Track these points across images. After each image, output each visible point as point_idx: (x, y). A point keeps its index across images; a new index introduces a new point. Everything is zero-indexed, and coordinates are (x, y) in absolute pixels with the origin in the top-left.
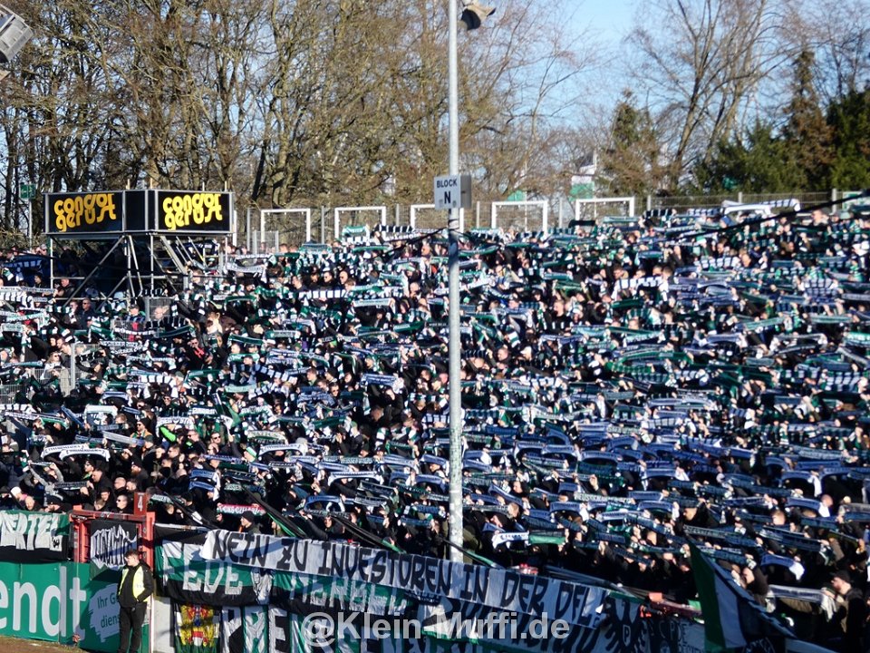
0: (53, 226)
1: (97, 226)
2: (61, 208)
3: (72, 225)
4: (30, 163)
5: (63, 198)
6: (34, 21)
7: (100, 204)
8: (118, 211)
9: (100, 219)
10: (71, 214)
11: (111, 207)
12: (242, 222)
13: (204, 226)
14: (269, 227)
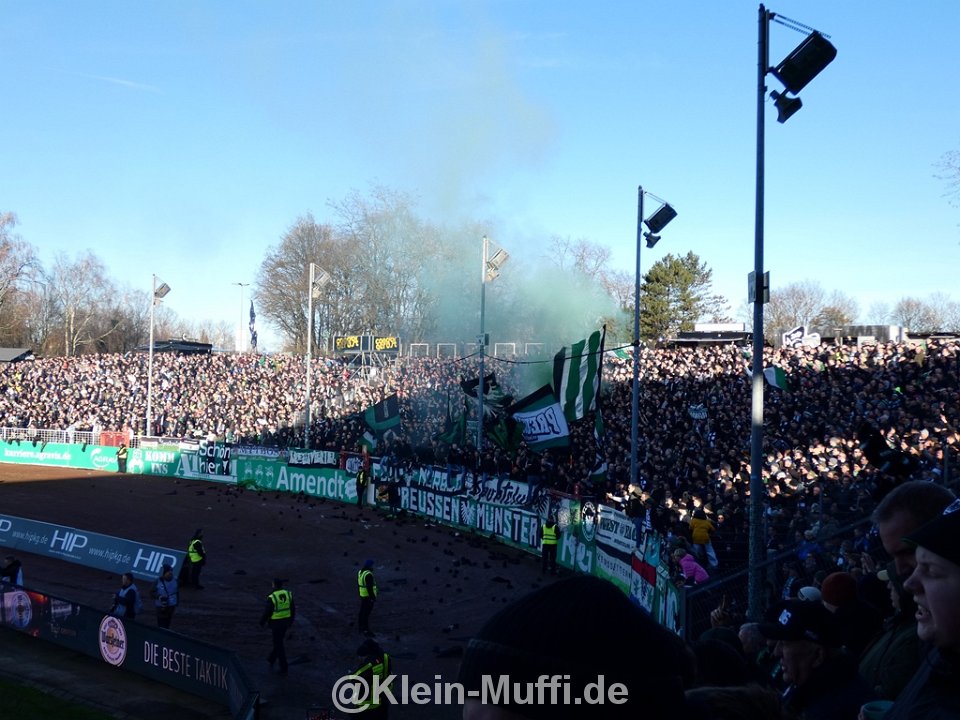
0: (335, 348)
1: (351, 349)
2: (339, 341)
3: (342, 348)
5: (340, 338)
6: (332, 274)
7: (353, 340)
8: (359, 343)
9: (353, 346)
10: (342, 344)
11: (357, 341)
12: (403, 348)
13: (390, 349)
14: (413, 350)
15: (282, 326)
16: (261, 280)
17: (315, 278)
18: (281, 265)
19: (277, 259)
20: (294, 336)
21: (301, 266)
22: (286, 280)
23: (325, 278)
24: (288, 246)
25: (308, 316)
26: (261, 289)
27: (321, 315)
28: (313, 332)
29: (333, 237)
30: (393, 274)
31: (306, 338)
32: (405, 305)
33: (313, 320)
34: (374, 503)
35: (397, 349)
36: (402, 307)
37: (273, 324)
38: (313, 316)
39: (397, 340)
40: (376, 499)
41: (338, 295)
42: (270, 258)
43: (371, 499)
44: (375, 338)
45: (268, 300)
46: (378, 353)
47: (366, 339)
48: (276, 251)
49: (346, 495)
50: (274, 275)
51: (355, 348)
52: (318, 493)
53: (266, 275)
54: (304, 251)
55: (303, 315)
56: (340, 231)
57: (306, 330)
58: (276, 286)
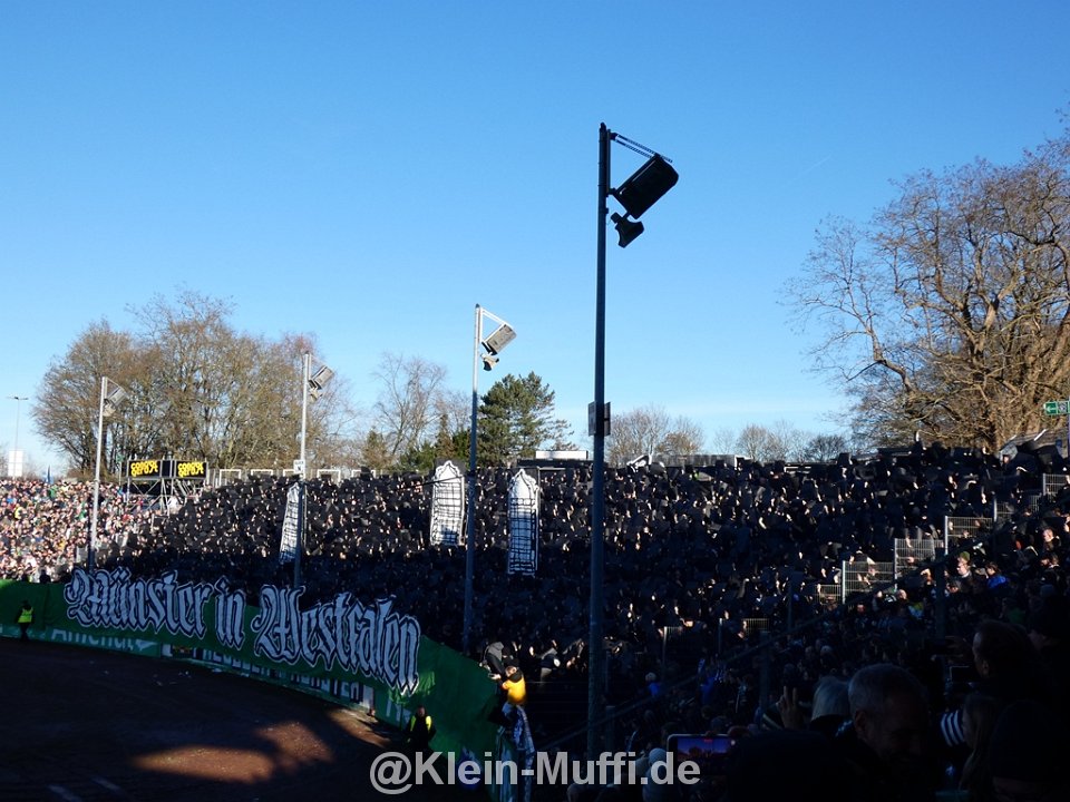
0: (130, 474)
1: (149, 475)
2: (134, 466)
3: (139, 474)
4: (122, 446)
5: (136, 462)
6: (128, 388)
7: (151, 465)
8: (158, 469)
9: (151, 471)
10: (138, 469)
11: (156, 467)
12: (211, 475)
13: (195, 476)
14: (223, 477)
15: (67, 447)
16: (42, 395)
17: (108, 393)
18: (68, 376)
19: (63, 371)
20: (81, 460)
21: (92, 379)
22: (73, 395)
23: (118, 395)
24: (75, 357)
25: (99, 436)
26: (43, 405)
27: (114, 436)
28: (103, 454)
29: (132, 347)
30: (201, 390)
31: (95, 462)
32: (214, 425)
33: (104, 441)
34: (170, 655)
35: (204, 475)
36: (211, 428)
37: (56, 446)
38: (104, 436)
39: (204, 465)
40: (172, 651)
41: (135, 412)
42: (54, 370)
43: (167, 651)
44: (178, 463)
45: (49, 417)
46: (181, 480)
47: (166, 464)
48: (63, 363)
49: (136, 647)
50: (60, 389)
51: (154, 474)
52: (103, 643)
53: (49, 389)
54: (95, 362)
55: (91, 435)
56: (140, 340)
57: (95, 452)
58: (61, 401)
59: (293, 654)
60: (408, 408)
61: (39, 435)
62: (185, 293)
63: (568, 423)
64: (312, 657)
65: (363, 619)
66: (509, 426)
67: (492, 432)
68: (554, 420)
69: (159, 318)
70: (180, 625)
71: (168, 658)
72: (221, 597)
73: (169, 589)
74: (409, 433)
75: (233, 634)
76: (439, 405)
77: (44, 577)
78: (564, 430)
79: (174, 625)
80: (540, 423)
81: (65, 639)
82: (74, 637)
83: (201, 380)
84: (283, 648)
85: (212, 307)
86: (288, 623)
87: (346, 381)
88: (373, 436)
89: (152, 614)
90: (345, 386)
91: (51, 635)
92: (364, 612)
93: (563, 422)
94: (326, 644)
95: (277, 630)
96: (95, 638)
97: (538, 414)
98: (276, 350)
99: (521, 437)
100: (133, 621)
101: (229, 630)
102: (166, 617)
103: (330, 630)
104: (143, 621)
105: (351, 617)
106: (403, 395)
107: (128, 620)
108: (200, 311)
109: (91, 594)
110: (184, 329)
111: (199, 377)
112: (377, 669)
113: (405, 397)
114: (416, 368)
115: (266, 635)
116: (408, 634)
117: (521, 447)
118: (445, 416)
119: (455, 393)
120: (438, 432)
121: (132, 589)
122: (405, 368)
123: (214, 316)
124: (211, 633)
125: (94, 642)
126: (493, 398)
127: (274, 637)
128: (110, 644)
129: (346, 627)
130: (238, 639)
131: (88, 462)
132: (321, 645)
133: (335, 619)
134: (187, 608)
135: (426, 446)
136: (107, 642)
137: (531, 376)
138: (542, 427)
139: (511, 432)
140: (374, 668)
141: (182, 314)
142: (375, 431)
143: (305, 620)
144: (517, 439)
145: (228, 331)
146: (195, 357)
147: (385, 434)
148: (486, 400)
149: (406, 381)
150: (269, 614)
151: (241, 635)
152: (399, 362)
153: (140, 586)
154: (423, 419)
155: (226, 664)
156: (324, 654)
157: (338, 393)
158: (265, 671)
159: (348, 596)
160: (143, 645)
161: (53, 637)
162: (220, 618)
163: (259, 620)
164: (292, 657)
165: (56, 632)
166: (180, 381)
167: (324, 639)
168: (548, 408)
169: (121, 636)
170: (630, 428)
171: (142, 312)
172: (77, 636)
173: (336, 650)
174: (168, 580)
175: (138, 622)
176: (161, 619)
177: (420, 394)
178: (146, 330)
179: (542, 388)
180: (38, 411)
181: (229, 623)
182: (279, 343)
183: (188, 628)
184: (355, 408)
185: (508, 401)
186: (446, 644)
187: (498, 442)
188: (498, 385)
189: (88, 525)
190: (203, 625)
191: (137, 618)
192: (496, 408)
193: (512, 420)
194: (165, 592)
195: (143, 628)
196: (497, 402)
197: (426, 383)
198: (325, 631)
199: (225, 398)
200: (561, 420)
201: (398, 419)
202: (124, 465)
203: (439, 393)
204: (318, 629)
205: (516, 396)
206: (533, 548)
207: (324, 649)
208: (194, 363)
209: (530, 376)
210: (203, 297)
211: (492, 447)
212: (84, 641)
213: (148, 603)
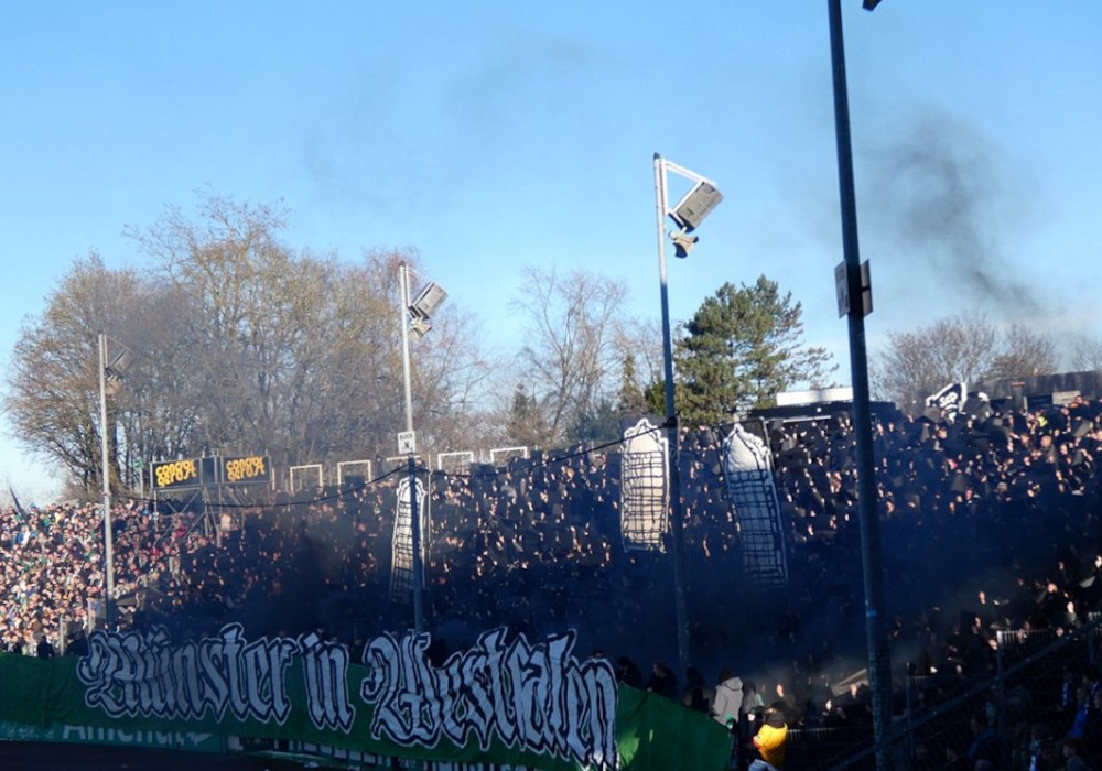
0: (156, 484)
1: (183, 482)
2: (160, 471)
3: (168, 482)
4: (141, 447)
5: (162, 465)
7: (186, 468)
8: (197, 472)
9: (186, 477)
10: (167, 475)
11: (193, 469)
12: (278, 476)
13: (253, 478)
14: (296, 477)
15: (59, 455)
16: (14, 376)
17: (110, 358)
18: (49, 345)
19: (42, 337)
20: (82, 471)
21: (86, 346)
22: (60, 373)
24: (56, 316)
25: (103, 431)
26: (17, 393)
27: (128, 431)
28: (113, 459)
29: (139, 291)
30: (251, 348)
31: (101, 471)
32: (275, 399)
33: (113, 442)
34: (241, 748)
35: (267, 476)
36: (271, 404)
37: (42, 454)
38: (112, 432)
39: (265, 461)
40: (242, 742)
41: (155, 391)
42: (28, 336)
43: (235, 744)
44: (226, 460)
45: (29, 411)
46: (232, 486)
47: (208, 463)
48: (39, 324)
49: (188, 741)
50: (39, 366)
51: (190, 480)
52: (139, 739)
53: (23, 365)
54: (88, 320)
55: (93, 432)
56: (150, 280)
57: (100, 458)
58: (44, 385)
59: (430, 732)
60: (570, 352)
61: (16, 440)
62: (212, 200)
63: (828, 352)
64: (458, 732)
65: (529, 665)
66: (733, 365)
67: (706, 377)
68: (805, 348)
69: (176, 243)
70: (250, 705)
71: (237, 753)
72: (311, 656)
73: (232, 649)
74: (577, 390)
75: (336, 709)
76: (620, 342)
77: (44, 648)
78: (823, 365)
79: (241, 707)
80: (783, 356)
81: (83, 737)
82: (96, 734)
83: (249, 332)
84: (416, 724)
85: (254, 219)
86: (420, 687)
87: (471, 316)
88: (521, 402)
89: (209, 693)
90: (470, 325)
91: (61, 734)
92: (530, 654)
93: (820, 351)
94: (479, 709)
95: (405, 698)
96: (126, 733)
97: (779, 343)
98: (357, 278)
99: (754, 382)
100: (184, 706)
101: (329, 704)
102: (229, 696)
103: (484, 686)
104: (198, 705)
105: (513, 663)
106: (562, 332)
107: (176, 705)
108: (236, 226)
109: (119, 667)
110: (216, 255)
111: (244, 327)
112: (556, 741)
113: (566, 335)
114: (577, 287)
115: (388, 706)
116: (598, 685)
117: (755, 398)
118: (630, 360)
119: (642, 322)
120: (621, 386)
121: (178, 656)
122: (562, 290)
123: (257, 231)
124: (300, 714)
125: (126, 738)
126: (703, 324)
127: (401, 708)
128: (150, 740)
129: (506, 680)
130: (345, 716)
131: (92, 473)
132: (472, 714)
133: (488, 669)
134: (258, 678)
135: (605, 409)
136: (145, 737)
137: (761, 283)
138: (787, 363)
139: (738, 374)
140: (550, 738)
141: (210, 232)
142: (522, 392)
143: (444, 680)
144: (747, 385)
145: (282, 252)
146: (237, 298)
147: (540, 398)
148: (693, 327)
149: (564, 310)
150: (387, 676)
151: (349, 710)
152: (551, 280)
153: (189, 651)
154: (598, 366)
155: (325, 755)
156: (477, 725)
157: (460, 337)
158: (384, 760)
159: (502, 631)
160: (197, 739)
161: (66, 735)
162: (314, 690)
163: (372, 685)
164: (428, 737)
165: (67, 729)
166: (218, 336)
167: (475, 701)
168: (792, 330)
169: (167, 728)
170: (932, 353)
171: (149, 236)
172: (101, 731)
173: (495, 717)
174: (230, 636)
175: (191, 707)
176: (222, 700)
177: (587, 328)
178: (158, 262)
179: (779, 300)
180: (11, 403)
181: (328, 693)
182: (364, 268)
183: (262, 708)
184: (489, 359)
185: (727, 325)
186: (655, 690)
187: (717, 392)
188: (710, 302)
189: (101, 565)
190: (285, 701)
191: (189, 700)
192: (708, 339)
193: (736, 357)
194: (225, 657)
195: (199, 714)
196: (710, 329)
197: (595, 310)
198: (476, 689)
199: (287, 358)
200: (816, 347)
201: (558, 372)
202: (146, 473)
203: (617, 325)
204: (465, 689)
205: (741, 316)
206: (777, 547)
207: (476, 718)
208: (236, 308)
209: (759, 283)
210: (239, 203)
211: (709, 402)
212: (111, 738)
213: (203, 675)
